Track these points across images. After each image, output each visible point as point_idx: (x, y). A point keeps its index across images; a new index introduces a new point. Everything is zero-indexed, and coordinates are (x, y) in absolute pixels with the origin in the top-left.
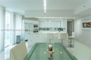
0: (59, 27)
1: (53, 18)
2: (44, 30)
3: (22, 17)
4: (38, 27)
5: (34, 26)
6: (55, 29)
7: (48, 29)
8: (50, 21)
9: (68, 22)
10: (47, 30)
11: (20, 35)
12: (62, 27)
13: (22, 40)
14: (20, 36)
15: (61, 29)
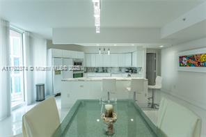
0: (128, 65)
2: (96, 72)
3: (47, 44)
4: (84, 65)
5: (75, 64)
6: (120, 69)
7: (104, 70)
8: (109, 52)
9: (147, 54)
10: (104, 71)
11: (44, 82)
12: (135, 65)
14: (44, 85)
15: (132, 70)
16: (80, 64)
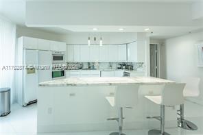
1: (121, 29)
2: (81, 68)
3: (17, 31)
4: (65, 60)
5: (55, 58)
6: (111, 65)
7: (91, 66)
10: (89, 68)
13: (16, 101)
14: (10, 90)
16: (61, 58)
